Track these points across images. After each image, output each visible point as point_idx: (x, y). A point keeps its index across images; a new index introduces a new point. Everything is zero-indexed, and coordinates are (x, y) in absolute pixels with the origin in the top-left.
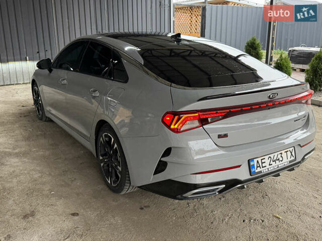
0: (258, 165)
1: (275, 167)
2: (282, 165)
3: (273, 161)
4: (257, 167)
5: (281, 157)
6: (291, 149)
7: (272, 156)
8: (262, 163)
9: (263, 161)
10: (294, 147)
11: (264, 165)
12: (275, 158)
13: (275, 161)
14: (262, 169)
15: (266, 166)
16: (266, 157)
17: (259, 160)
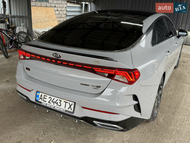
0: (41, 98)
1: (52, 106)
2: (58, 108)
3: (52, 102)
4: (40, 98)
5: (60, 103)
6: (71, 103)
7: (53, 98)
8: (44, 98)
9: (45, 97)
10: (75, 103)
11: (45, 100)
12: (55, 100)
13: (54, 102)
14: (43, 101)
15: (46, 102)
16: (48, 96)
17: (43, 95)
